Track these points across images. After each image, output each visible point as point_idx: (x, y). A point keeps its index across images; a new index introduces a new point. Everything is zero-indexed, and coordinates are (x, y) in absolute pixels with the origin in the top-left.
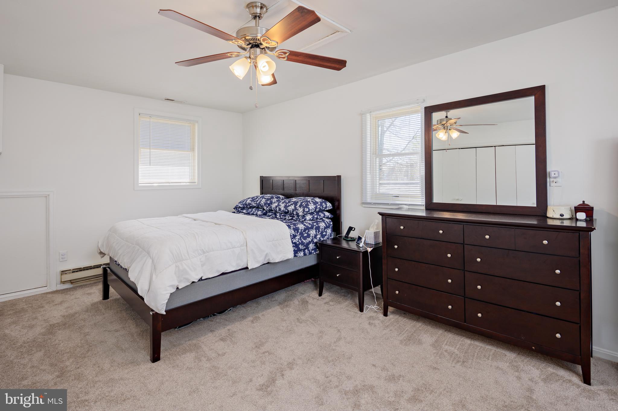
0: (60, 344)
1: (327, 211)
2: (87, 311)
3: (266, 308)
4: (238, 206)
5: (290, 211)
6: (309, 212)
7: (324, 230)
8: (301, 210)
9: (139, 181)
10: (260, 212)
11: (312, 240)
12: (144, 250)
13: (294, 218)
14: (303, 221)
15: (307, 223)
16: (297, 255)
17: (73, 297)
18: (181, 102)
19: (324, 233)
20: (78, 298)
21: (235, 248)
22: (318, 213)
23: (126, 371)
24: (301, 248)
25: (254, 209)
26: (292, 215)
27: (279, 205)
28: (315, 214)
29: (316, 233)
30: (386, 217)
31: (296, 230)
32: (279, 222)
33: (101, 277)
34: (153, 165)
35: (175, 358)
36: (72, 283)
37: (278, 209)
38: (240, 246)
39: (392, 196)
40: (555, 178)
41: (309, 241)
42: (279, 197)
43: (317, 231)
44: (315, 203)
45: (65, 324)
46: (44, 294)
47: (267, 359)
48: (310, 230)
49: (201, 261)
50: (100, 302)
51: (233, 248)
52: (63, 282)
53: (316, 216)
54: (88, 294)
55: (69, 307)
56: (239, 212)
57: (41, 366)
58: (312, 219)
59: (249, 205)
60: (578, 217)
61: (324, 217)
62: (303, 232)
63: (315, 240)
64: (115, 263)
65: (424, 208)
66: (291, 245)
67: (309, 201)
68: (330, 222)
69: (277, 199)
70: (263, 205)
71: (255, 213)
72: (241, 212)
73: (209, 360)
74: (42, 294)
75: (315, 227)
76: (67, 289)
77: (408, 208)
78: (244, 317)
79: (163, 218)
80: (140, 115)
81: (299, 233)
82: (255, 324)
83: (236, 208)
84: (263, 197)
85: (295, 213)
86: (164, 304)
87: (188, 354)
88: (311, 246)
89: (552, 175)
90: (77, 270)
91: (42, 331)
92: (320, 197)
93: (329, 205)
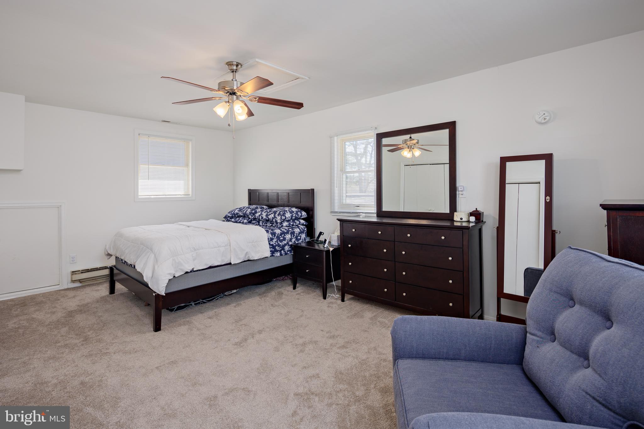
0: (80, 323)
1: (302, 219)
2: (98, 302)
3: (247, 298)
4: (227, 215)
5: (271, 219)
6: (286, 220)
7: (299, 235)
8: (279, 218)
9: (139, 193)
10: (246, 220)
11: (288, 243)
12: (147, 248)
13: (273, 225)
14: (280, 227)
15: (283, 229)
16: (274, 254)
17: (82, 293)
18: (176, 123)
19: (299, 238)
20: (88, 293)
21: (221, 247)
22: (294, 221)
23: (135, 337)
24: (277, 249)
25: (241, 218)
26: (272, 222)
27: (261, 214)
28: (292, 221)
29: (292, 237)
30: (343, 222)
31: (273, 234)
32: (260, 228)
33: (108, 278)
34: (151, 179)
35: (172, 329)
36: (81, 282)
37: (260, 218)
38: (224, 246)
39: (354, 206)
40: (462, 191)
41: (285, 244)
42: (263, 208)
43: (292, 235)
44: (292, 212)
45: (81, 311)
46: (57, 291)
47: (243, 328)
48: (286, 234)
49: (193, 257)
50: (107, 296)
51: (219, 247)
52: (73, 281)
53: (292, 223)
54: (96, 290)
55: (81, 300)
56: (228, 221)
57: (69, 335)
58: (288, 225)
59: (236, 214)
60: (470, 220)
61: (299, 224)
62: (280, 236)
63: (290, 243)
64: (121, 261)
65: (375, 215)
66: (268, 246)
67: (286, 211)
68: (304, 228)
69: (261, 209)
70: (249, 214)
71: (242, 222)
72: (230, 221)
73: (198, 329)
74: (56, 291)
75: (290, 232)
76: (77, 287)
77: (365, 216)
78: (228, 304)
79: (161, 225)
80: (139, 135)
81: (276, 237)
82: (237, 308)
83: (225, 217)
84: (248, 208)
85: (274, 220)
86: (164, 287)
87: (182, 327)
88: (287, 248)
89: (460, 189)
90: (85, 271)
91: (62, 315)
92: (296, 208)
93: (304, 213)
